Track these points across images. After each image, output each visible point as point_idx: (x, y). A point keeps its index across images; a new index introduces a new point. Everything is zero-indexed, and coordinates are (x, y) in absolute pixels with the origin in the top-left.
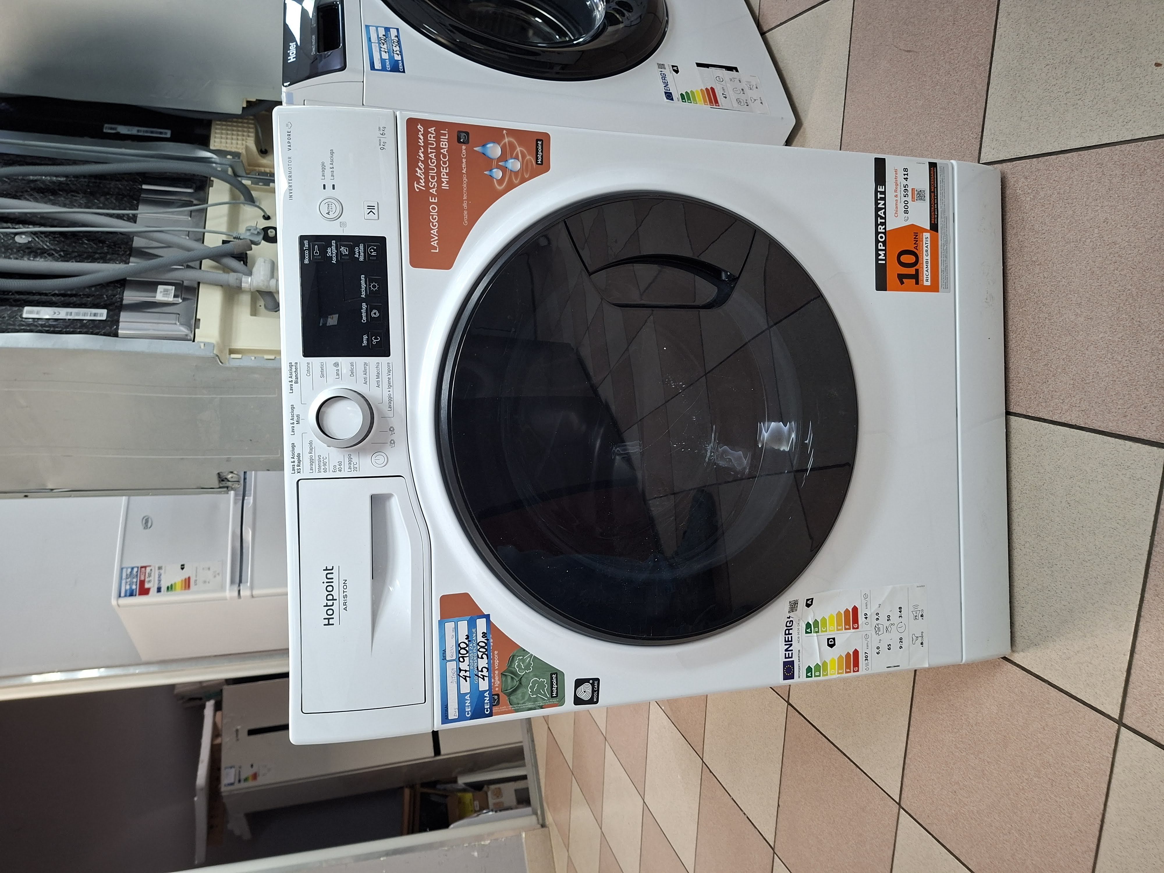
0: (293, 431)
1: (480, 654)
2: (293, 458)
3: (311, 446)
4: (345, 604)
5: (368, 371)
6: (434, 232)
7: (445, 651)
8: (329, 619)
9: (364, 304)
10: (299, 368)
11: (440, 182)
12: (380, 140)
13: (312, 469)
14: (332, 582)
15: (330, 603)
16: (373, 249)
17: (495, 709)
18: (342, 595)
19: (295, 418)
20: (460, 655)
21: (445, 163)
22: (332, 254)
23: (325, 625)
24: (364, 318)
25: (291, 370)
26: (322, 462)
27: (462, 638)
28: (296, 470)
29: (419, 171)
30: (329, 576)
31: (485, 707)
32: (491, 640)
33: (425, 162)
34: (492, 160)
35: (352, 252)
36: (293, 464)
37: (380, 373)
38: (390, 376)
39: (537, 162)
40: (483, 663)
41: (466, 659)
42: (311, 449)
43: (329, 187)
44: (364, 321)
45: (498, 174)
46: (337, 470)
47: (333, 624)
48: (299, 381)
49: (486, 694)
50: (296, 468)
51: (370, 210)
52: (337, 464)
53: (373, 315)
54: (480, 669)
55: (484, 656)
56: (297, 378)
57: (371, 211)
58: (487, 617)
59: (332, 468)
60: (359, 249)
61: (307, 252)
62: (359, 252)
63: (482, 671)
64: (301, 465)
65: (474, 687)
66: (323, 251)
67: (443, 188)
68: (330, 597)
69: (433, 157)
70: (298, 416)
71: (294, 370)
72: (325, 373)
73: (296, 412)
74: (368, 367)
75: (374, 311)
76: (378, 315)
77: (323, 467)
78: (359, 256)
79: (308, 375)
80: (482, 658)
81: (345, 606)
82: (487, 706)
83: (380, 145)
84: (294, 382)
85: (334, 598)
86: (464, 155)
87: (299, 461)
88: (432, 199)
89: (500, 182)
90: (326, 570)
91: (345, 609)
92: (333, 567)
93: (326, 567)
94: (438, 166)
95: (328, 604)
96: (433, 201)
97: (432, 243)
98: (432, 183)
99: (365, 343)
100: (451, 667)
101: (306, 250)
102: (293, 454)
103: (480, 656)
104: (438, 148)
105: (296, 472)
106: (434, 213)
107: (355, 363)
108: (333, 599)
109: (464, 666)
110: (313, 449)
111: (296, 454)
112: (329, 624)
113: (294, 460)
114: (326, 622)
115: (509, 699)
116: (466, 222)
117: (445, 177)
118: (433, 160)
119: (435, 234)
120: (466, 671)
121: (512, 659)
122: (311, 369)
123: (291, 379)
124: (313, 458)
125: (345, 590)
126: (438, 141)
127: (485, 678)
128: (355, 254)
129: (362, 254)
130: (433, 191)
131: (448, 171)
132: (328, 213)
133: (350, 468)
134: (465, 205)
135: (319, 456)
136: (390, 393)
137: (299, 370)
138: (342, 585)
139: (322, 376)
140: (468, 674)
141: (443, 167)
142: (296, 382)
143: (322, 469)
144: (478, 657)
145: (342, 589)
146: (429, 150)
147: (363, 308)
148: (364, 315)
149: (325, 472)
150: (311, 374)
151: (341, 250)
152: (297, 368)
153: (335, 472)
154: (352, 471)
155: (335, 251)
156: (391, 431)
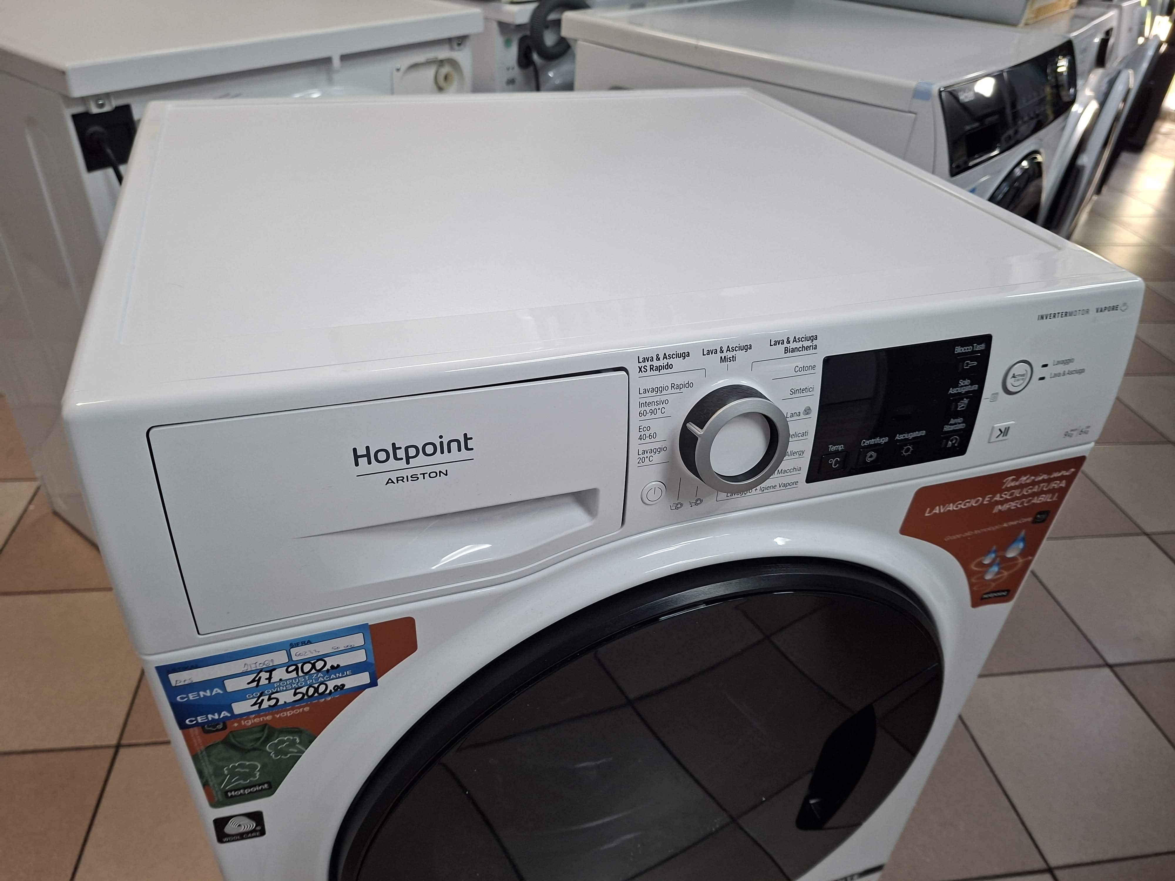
0: (709, 352)
1: (302, 690)
2: (665, 357)
3: (684, 386)
4: (400, 479)
5: (793, 457)
6: (951, 507)
7: (309, 642)
8: (368, 455)
9: (886, 439)
10: (809, 352)
11: (1004, 502)
12: (1077, 429)
13: (645, 391)
14: (442, 452)
15: (401, 454)
16: (956, 441)
17: (195, 732)
18: (418, 471)
19: (730, 355)
20: (300, 665)
21: (1022, 503)
22: (962, 386)
23: (355, 449)
24: (867, 443)
25: (807, 339)
26: (657, 407)
27: (333, 661)
28: (643, 364)
30: (454, 445)
31: (199, 718)
32: (330, 698)
33: (1034, 483)
34: (1006, 551)
35: (958, 414)
36: (655, 358)
37: (786, 474)
38: (778, 488)
39: (987, 593)
40: (286, 697)
41: (294, 675)
42: (679, 387)
43: (1044, 373)
44: (864, 442)
45: (989, 559)
46: (643, 433)
47: (357, 464)
48: (788, 355)
49: (224, 714)
50: (648, 364)
51: (1004, 431)
52: (652, 432)
53: (869, 454)
54: (274, 696)
55: (299, 696)
56: (793, 350)
57: (1002, 433)
58: (373, 683)
59: (645, 424)
61: (969, 349)
62: (955, 424)
63: (270, 699)
64: (652, 373)
65: (241, 695)
66: (968, 373)
67: (996, 507)
68: (412, 452)
69: (1033, 490)
70: (734, 358)
71: (807, 344)
72: (797, 395)
73: (739, 354)
74: (797, 456)
75: (874, 455)
76: (869, 460)
77: (648, 409)
78: (951, 424)
79: (797, 369)
80: (295, 694)
81: (395, 481)
83: (1071, 430)
84: (788, 346)
85: (410, 460)
86: (1022, 521)
87: (658, 369)
88: (988, 498)
89: (980, 563)
90: (466, 438)
91: (390, 481)
92: (472, 449)
93: (471, 438)
94: (1022, 497)
95: (398, 451)
96: (986, 499)
97: (937, 508)
98: (1006, 494)
99: (832, 448)
100: (276, 658)
101: (973, 346)
102: (671, 357)
103: (298, 691)
104: (1040, 493)
105: (640, 365)
106: (973, 503)
107: (806, 437)
108: (408, 458)
109: (279, 674)
110: (678, 390)
111: (671, 361)
112: (356, 457)
113: (661, 358)
114: (362, 451)
115: (218, 743)
116: (948, 539)
117: (1007, 507)
118: (1030, 491)
119: (948, 509)
120: (270, 679)
122: (805, 372)
123: (791, 342)
124: (664, 392)
125: (427, 476)
126: (1048, 492)
127: (258, 705)
128: (954, 419)
129: (952, 428)
130: (997, 497)
131: (1012, 508)
132: (1014, 377)
133: (643, 452)
134: (967, 534)
135: (666, 402)
136: (754, 491)
137: (806, 352)
138: (437, 469)
139: (793, 392)
140: (263, 682)
141: (1018, 503)
142: (786, 350)
143: (645, 408)
144: (297, 689)
145: (428, 470)
146: (1042, 485)
147: (882, 439)
148: (872, 441)
149: (640, 413)
150: (799, 373)
151: (965, 399)
152: (807, 349)
153: (640, 429)
154: (639, 456)
155: (963, 390)
156: (695, 503)
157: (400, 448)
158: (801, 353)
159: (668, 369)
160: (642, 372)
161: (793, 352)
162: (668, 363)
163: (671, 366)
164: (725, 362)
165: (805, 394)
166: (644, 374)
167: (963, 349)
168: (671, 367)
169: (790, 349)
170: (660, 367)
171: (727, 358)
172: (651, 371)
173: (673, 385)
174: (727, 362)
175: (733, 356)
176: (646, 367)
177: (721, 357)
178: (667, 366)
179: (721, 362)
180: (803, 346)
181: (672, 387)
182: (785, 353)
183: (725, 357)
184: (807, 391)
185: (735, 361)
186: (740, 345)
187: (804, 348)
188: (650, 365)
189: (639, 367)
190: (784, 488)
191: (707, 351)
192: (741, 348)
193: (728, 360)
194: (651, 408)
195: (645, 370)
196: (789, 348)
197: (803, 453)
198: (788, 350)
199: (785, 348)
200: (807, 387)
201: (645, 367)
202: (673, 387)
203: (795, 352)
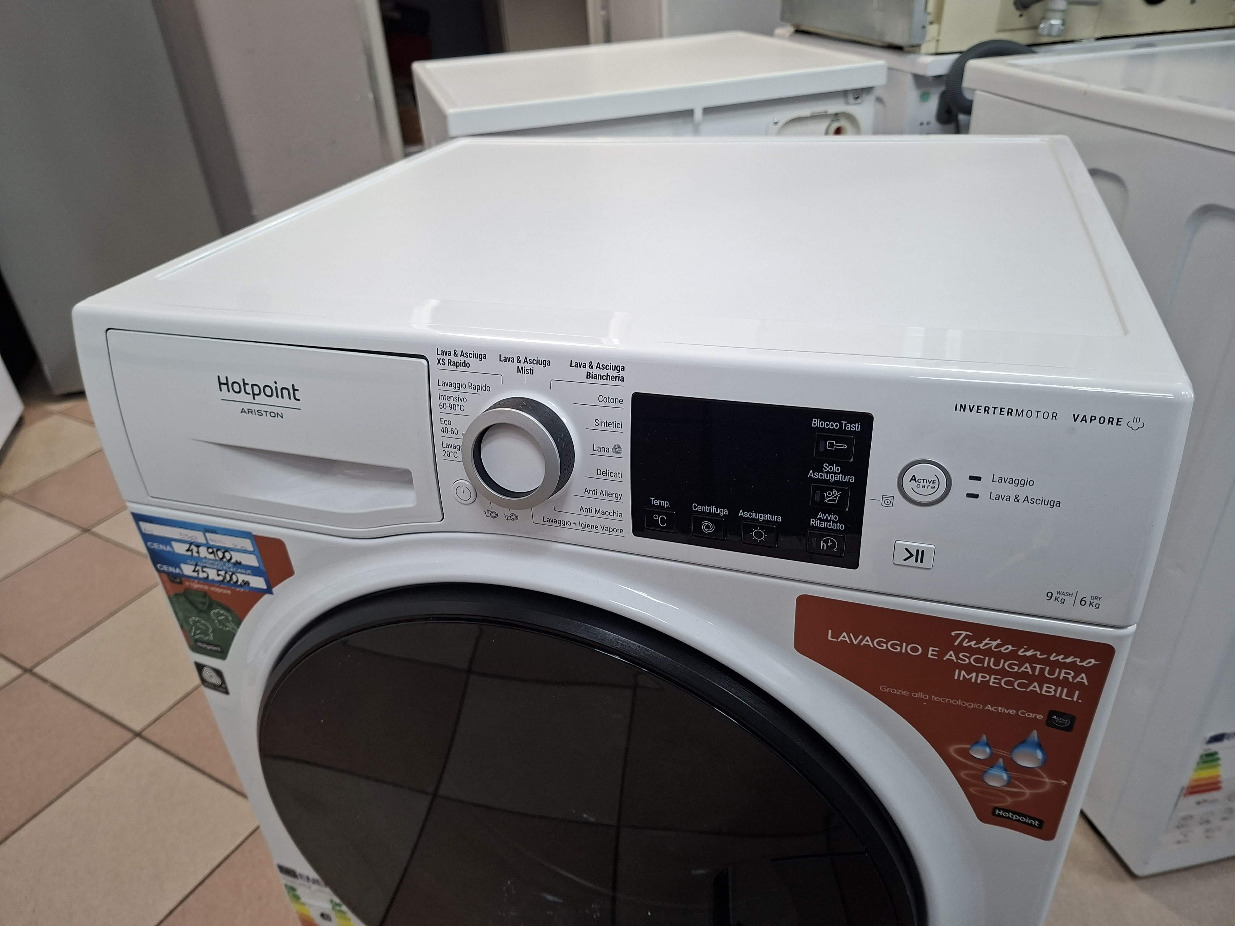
0: (506, 359)
1: (222, 573)
2: (462, 354)
3: (481, 388)
4: (250, 411)
5: (608, 498)
6: (870, 642)
7: (216, 533)
8: (227, 384)
9: (726, 512)
10: (614, 383)
11: (969, 669)
12: (1070, 595)
13: (444, 384)
14: (278, 396)
15: (249, 389)
16: (834, 545)
17: (165, 577)
18: (263, 408)
19: (527, 366)
21: (1009, 683)
22: (828, 472)
23: (219, 377)
24: (700, 508)
25: (612, 368)
26: (456, 403)
27: (237, 557)
28: (442, 357)
29: (995, 643)
30: (285, 392)
31: (164, 566)
32: (242, 590)
34: (1011, 752)
35: (828, 509)
36: (453, 353)
37: (605, 516)
38: (600, 530)
39: (1000, 809)
40: (213, 574)
41: (212, 556)
42: (475, 387)
43: (974, 487)
44: (695, 507)
45: (981, 753)
46: (444, 426)
48: (591, 380)
49: (178, 570)
50: (446, 358)
51: (915, 554)
52: (453, 426)
53: (704, 524)
54: (205, 569)
55: (221, 578)
56: (597, 377)
57: (912, 555)
58: (270, 591)
59: (446, 417)
60: (834, 522)
61: (836, 426)
62: (827, 520)
63: (203, 571)
64: (450, 367)
65: (184, 559)
66: (835, 458)
67: (957, 671)
68: (256, 391)
69: (1023, 669)
70: (531, 371)
71: (612, 373)
72: (603, 428)
73: (537, 368)
74: (614, 499)
75: (713, 527)
76: (706, 531)
77: (448, 403)
78: (820, 519)
79: (601, 399)
80: (218, 575)
81: (247, 412)
82: (165, 568)
83: (1059, 593)
84: (590, 370)
85: (256, 397)
86: (1022, 713)
87: (456, 364)
88: (933, 651)
89: (965, 753)
90: (294, 390)
91: (243, 411)
92: (299, 400)
93: (297, 390)
94: (1003, 673)
95: (247, 386)
96: (930, 652)
97: (845, 635)
98: (969, 658)
99: (657, 502)
100: (199, 537)
101: (841, 425)
102: (468, 355)
103: (220, 573)
104: (1042, 680)
105: (439, 357)
106: (906, 648)
107: (620, 479)
108: (254, 395)
109: (204, 552)
110: (475, 391)
111: (468, 360)
112: (220, 384)
113: (459, 355)
114: (223, 380)
115: (181, 595)
116: (885, 689)
117: (980, 679)
118: (1016, 668)
119: (864, 642)
120: (198, 553)
121: (227, 609)
122: (611, 405)
123: (594, 367)
124: (462, 389)
125: (268, 414)
126: (1057, 682)
127: (197, 573)
128: (824, 512)
129: (824, 525)
130: (950, 655)
131: (991, 684)
132: (914, 478)
133: (448, 446)
134: (920, 695)
135: (464, 400)
136: (573, 525)
137: (611, 382)
138: (276, 410)
139: (599, 423)
140: (195, 554)
141: (1000, 680)
142: (588, 375)
143: (445, 401)
144: (218, 570)
145: (270, 409)
146: (1038, 666)
147: (719, 510)
148: (707, 509)
149: (440, 405)
150: (603, 404)
151: (834, 491)
152: (613, 379)
153: (441, 421)
154: (444, 449)
155: (832, 478)
156: (510, 517)
157: (248, 384)
158: (605, 382)
159: (465, 367)
160: (440, 364)
161: (596, 379)
162: (465, 361)
163: (468, 364)
164: (522, 373)
165: (612, 429)
166: (442, 367)
167: (825, 425)
168: (468, 366)
169: (592, 375)
170: (458, 363)
171: (524, 369)
172: (448, 365)
173: (470, 385)
174: (524, 373)
175: (530, 368)
176: (445, 360)
177: (518, 367)
178: (464, 364)
179: (518, 372)
180: (608, 375)
181: (469, 386)
182: (587, 378)
183: (522, 368)
184: (614, 426)
185: (533, 374)
186: (538, 359)
187: (608, 377)
188: (449, 360)
189: (438, 359)
190: (608, 532)
191: (504, 357)
192: (539, 362)
193: (526, 372)
194: (450, 402)
195: (444, 364)
196: (591, 373)
197: (621, 498)
198: (591, 375)
199: (587, 372)
200: (614, 422)
201: (443, 360)
202: (471, 386)
203: (598, 379)
